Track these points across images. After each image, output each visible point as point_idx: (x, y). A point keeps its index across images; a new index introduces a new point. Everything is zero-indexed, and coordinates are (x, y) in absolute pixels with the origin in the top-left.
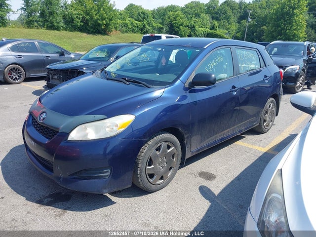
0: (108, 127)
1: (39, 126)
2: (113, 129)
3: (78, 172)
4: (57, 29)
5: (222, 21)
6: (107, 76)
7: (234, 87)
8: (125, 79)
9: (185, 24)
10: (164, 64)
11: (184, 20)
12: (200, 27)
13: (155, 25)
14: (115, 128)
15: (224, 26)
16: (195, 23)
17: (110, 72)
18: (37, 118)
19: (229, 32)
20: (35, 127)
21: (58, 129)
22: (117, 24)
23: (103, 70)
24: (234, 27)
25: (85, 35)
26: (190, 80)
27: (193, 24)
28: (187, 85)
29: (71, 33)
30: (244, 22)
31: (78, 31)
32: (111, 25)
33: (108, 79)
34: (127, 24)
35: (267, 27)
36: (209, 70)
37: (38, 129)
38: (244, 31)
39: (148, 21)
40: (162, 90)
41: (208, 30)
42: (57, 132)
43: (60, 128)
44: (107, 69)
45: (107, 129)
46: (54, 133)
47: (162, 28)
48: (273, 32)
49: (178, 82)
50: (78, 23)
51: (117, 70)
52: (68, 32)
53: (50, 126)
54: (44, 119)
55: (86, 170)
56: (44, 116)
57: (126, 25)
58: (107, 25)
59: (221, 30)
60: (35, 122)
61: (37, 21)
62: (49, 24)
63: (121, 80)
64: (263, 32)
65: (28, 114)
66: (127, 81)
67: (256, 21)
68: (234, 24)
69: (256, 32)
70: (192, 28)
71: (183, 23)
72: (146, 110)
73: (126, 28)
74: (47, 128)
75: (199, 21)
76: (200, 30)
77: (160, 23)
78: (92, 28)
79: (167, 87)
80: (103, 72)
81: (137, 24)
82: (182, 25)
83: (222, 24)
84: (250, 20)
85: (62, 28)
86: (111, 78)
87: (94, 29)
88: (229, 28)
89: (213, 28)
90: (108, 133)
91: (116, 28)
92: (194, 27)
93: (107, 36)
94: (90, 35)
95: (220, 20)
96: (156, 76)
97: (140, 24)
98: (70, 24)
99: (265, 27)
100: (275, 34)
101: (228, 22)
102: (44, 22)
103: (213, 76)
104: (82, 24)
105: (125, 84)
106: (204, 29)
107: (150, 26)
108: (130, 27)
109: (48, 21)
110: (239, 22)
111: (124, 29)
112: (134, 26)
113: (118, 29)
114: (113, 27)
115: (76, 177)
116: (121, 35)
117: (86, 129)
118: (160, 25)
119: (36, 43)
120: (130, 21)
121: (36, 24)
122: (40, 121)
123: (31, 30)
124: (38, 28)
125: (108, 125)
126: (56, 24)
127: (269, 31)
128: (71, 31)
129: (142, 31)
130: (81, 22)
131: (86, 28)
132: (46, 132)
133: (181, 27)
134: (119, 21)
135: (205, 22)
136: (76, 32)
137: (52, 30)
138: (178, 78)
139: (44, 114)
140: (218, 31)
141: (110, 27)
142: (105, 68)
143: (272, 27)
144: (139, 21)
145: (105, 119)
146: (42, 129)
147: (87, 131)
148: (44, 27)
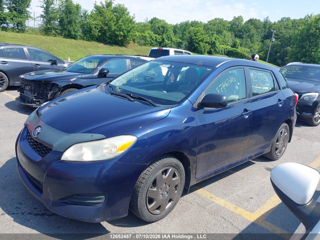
0: (106, 148)
1: (32, 141)
2: (111, 150)
3: (70, 196)
4: (75, 38)
5: (245, 39)
6: (112, 91)
7: (246, 110)
8: (130, 95)
9: (205, 40)
10: (172, 81)
11: (204, 36)
12: (221, 44)
13: (174, 39)
14: (113, 150)
15: (246, 44)
16: (215, 39)
17: (115, 87)
18: (31, 132)
19: (251, 50)
20: (28, 141)
21: (52, 146)
22: (136, 36)
23: (108, 83)
24: (257, 46)
25: (101, 45)
26: (200, 100)
27: (214, 40)
28: (195, 106)
29: (88, 42)
30: (268, 42)
31: (95, 41)
32: (128, 37)
33: (112, 94)
34: (146, 37)
35: (292, 48)
36: (220, 91)
37: (32, 144)
38: (267, 51)
39: (167, 35)
40: (169, 110)
41: (229, 48)
42: (51, 150)
43: (54, 145)
44: (112, 83)
45: (105, 151)
46: (48, 150)
47: (181, 43)
48: (297, 53)
49: (186, 102)
50: (96, 33)
51: (123, 85)
52: (85, 42)
53: (44, 143)
54: (38, 133)
55: (78, 195)
56: (39, 130)
57: (144, 38)
58: (125, 36)
59: (243, 48)
60: (29, 136)
61: (55, 29)
62: (67, 32)
63: (126, 95)
64: (287, 53)
65: (24, 126)
66: (132, 97)
67: (280, 41)
68: (257, 43)
69: (279, 52)
70: (213, 44)
71: (203, 39)
72: (149, 131)
73: (144, 41)
74: (41, 144)
75: (221, 38)
76: (220, 47)
77: (180, 38)
78: (109, 38)
79: (174, 107)
80: (108, 86)
81: (156, 37)
82: (202, 41)
83: (244, 42)
84: (274, 40)
85: (79, 37)
86: (115, 93)
87: (111, 39)
88: (251, 47)
89: (234, 46)
90: (105, 155)
91: (134, 40)
92: (214, 43)
93: (124, 48)
94: (107, 45)
95: (242, 38)
96: (163, 94)
97: (159, 38)
98: (88, 34)
99: (289, 48)
100: (299, 55)
101: (251, 40)
102: (62, 30)
103: (225, 98)
104: (100, 34)
105: (130, 100)
106: (224, 46)
107: (168, 40)
108: (149, 40)
109: (66, 29)
110: (262, 42)
111: (143, 41)
112: (152, 39)
113: (136, 41)
114: (132, 39)
115: (67, 201)
116: (139, 47)
117: (81, 148)
118: (179, 40)
119: (25, 49)
120: (149, 34)
121: (54, 32)
122: (34, 135)
123: (48, 37)
124: (55, 36)
125: (106, 146)
126: (73, 33)
127: (293, 52)
128: (88, 40)
129: (160, 45)
130: (99, 32)
131: (103, 38)
132: (39, 148)
133: (201, 43)
134: (138, 34)
135: (227, 39)
136: (93, 42)
137: (69, 38)
138: (186, 98)
139: (40, 128)
140: (240, 50)
141: (128, 39)
142: (111, 81)
143: (297, 48)
144: (159, 35)
145: (103, 139)
146: (35, 145)
147: (83, 151)
148: (62, 35)
